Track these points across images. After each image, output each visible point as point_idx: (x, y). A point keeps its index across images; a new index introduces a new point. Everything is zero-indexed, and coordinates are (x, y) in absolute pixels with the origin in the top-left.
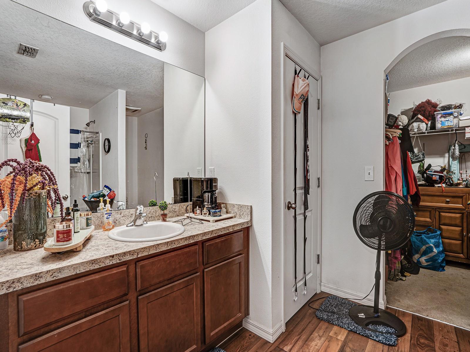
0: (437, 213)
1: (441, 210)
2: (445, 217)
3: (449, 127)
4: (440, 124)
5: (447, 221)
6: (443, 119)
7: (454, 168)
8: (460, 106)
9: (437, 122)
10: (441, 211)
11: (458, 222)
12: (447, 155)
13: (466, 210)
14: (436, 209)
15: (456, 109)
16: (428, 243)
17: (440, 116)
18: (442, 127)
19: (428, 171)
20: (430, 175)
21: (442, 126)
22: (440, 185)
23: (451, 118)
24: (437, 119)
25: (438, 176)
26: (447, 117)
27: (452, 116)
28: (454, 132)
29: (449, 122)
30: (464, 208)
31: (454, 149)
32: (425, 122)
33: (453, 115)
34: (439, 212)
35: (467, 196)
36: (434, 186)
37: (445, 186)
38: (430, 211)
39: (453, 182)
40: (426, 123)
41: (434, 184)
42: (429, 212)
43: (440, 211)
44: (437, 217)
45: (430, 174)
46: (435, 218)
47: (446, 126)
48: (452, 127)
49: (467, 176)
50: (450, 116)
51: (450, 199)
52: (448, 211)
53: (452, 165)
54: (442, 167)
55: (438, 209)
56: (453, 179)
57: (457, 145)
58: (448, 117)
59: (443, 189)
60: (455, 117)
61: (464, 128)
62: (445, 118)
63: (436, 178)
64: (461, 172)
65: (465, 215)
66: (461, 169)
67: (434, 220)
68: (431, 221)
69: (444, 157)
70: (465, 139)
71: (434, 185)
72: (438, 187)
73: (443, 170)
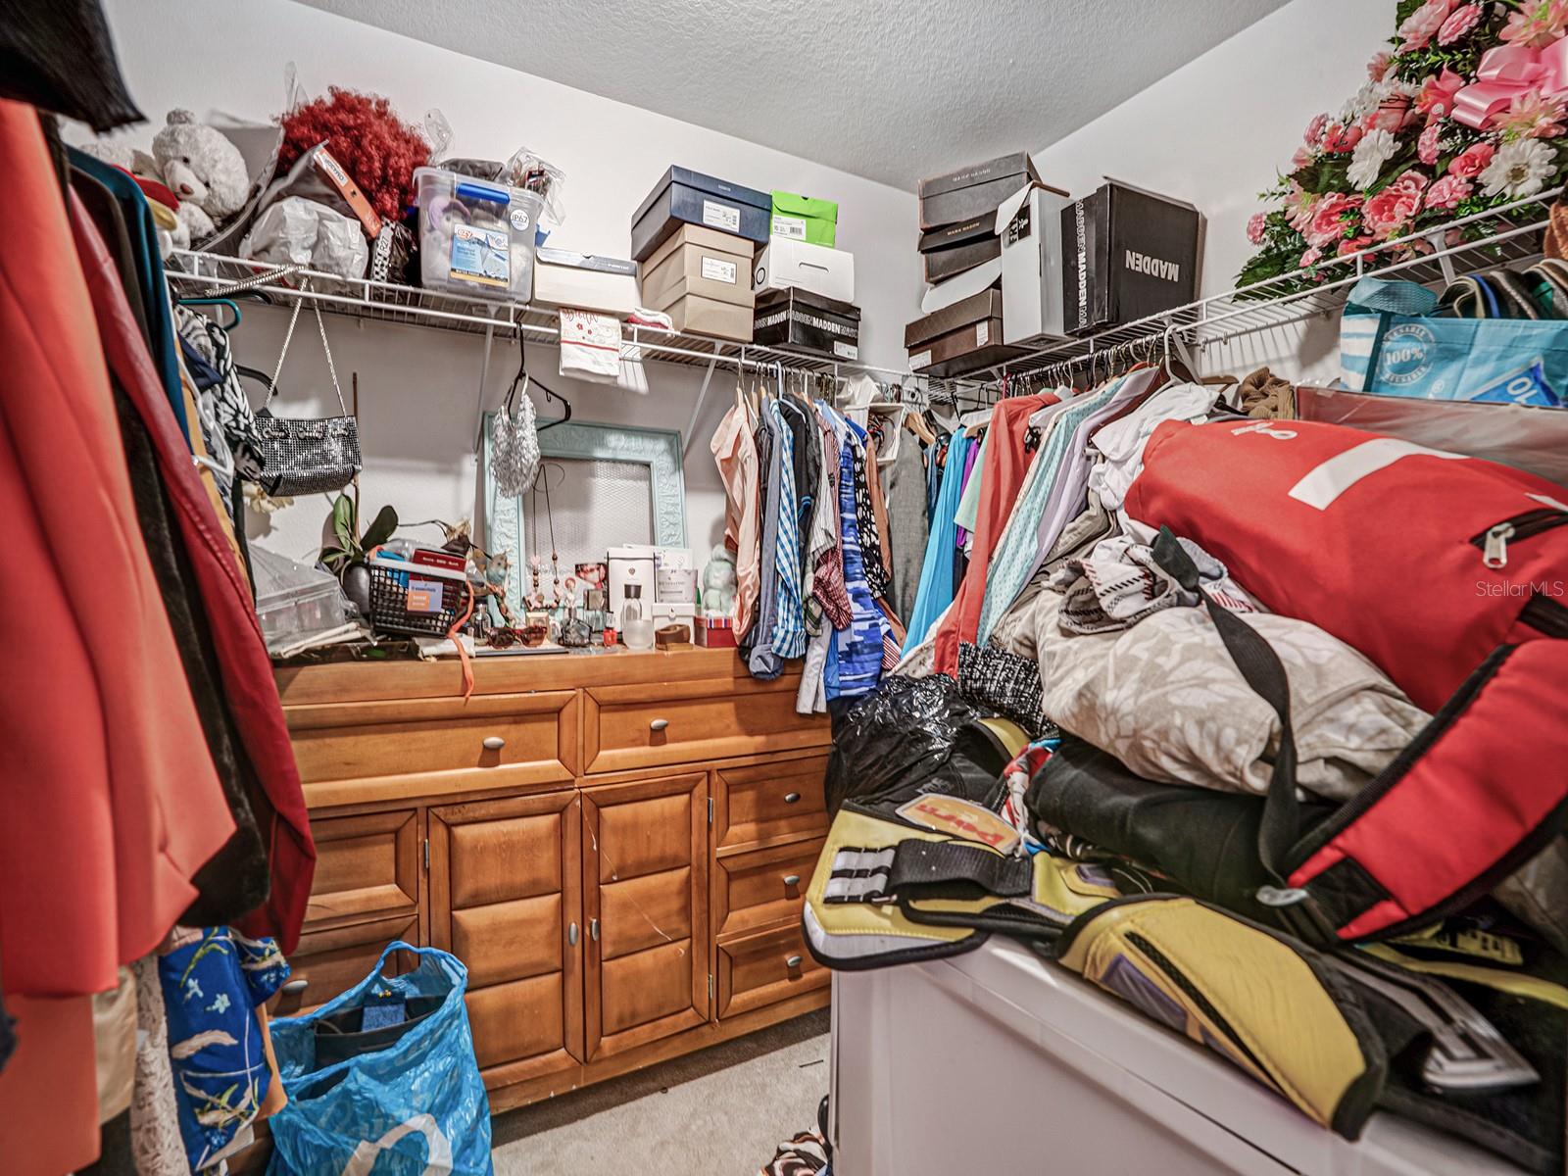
0: (439, 832)
1: (456, 809)
2: (480, 850)
3: (488, 287)
4: (444, 252)
5: (491, 877)
6: (459, 227)
7: (505, 541)
8: (537, 180)
9: (426, 238)
10: (458, 818)
11: (545, 864)
12: (469, 465)
13: (577, 780)
14: (428, 808)
15: (523, 186)
16: (389, 1122)
17: (441, 201)
18: (453, 275)
19: (381, 554)
20: (392, 579)
21: (453, 270)
22: (447, 646)
23: (499, 237)
24: (431, 217)
25: (439, 586)
26: (477, 218)
27: (501, 224)
28: (512, 324)
29: (491, 255)
30: (566, 775)
31: (510, 430)
32: (357, 218)
33: (509, 222)
34: (449, 827)
35: (581, 702)
36: (412, 654)
37: (473, 651)
38: (396, 832)
39: (507, 619)
40: (364, 229)
41: (417, 641)
42: (392, 836)
43: (452, 819)
44: (438, 863)
45: (393, 571)
46: (427, 872)
47: (475, 274)
48: (504, 290)
49: (556, 583)
50: (492, 221)
51: (503, 728)
52: (493, 808)
53: (494, 519)
54: (451, 530)
55: (440, 811)
56: (505, 600)
57: (527, 403)
58: (484, 224)
59: (469, 672)
60: (516, 237)
61: (553, 312)
62: (468, 224)
63: (424, 598)
64: (535, 560)
65: (572, 817)
66: (532, 545)
67: (423, 886)
68: (405, 900)
69: (458, 474)
70: (561, 373)
71: (417, 648)
72: (441, 657)
73: (457, 549)
